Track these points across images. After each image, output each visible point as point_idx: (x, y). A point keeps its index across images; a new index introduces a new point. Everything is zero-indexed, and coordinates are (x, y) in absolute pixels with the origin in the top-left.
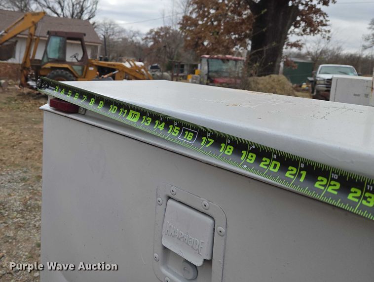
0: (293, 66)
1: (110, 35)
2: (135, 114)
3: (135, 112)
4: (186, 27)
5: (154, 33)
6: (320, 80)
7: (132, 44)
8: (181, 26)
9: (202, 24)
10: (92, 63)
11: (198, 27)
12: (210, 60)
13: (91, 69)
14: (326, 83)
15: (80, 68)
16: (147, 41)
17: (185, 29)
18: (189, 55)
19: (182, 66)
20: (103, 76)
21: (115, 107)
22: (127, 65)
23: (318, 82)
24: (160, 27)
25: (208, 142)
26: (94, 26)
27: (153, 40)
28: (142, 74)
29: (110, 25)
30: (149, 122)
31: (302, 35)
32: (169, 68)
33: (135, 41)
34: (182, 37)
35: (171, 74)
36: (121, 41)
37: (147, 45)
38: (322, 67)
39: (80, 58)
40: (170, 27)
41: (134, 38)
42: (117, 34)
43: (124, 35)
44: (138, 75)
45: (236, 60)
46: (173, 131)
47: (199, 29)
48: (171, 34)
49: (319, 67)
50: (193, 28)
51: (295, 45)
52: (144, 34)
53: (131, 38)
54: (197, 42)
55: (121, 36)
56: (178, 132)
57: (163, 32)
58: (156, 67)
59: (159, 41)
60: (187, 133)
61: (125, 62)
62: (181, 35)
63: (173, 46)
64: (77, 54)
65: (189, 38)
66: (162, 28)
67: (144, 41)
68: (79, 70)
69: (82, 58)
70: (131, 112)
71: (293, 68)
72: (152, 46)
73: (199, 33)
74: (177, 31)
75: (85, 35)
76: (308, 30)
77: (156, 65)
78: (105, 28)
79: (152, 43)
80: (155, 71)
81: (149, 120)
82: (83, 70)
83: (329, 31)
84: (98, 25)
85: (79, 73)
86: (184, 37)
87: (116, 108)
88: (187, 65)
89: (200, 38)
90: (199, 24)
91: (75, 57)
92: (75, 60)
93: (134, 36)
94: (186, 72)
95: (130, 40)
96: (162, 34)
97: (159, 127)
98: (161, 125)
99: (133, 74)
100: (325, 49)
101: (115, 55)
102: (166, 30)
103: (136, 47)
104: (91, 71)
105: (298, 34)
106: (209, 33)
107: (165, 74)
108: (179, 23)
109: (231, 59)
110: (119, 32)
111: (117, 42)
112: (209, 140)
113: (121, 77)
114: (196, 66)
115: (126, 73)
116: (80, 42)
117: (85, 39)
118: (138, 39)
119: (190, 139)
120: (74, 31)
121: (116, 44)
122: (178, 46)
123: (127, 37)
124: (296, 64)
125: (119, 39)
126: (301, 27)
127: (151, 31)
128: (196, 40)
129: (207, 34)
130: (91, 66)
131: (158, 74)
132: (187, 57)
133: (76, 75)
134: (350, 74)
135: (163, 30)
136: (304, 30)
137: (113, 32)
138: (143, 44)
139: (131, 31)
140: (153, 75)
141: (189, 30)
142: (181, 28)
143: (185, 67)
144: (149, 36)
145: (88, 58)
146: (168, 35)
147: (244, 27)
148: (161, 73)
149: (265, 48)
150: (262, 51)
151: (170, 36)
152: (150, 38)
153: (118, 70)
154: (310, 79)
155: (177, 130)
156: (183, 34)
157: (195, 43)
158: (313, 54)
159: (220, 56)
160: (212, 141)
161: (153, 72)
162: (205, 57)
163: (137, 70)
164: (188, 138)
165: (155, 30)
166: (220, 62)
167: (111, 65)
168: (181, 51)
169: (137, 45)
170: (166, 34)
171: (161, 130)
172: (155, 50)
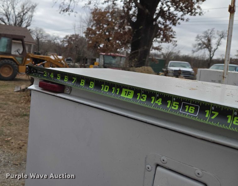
0: (156, 62)
1: (40, 38)
2: (129, 92)
3: (128, 90)
4: (89, 35)
5: (68, 38)
6: (170, 71)
7: (54, 44)
8: (86, 34)
9: (99, 34)
10: (29, 55)
11: (97, 35)
12: (105, 56)
13: (28, 59)
14: (173, 72)
15: (21, 59)
16: (64, 43)
17: (88, 36)
18: (91, 53)
19: (87, 60)
20: (37, 64)
21: (106, 86)
22: (52, 57)
23: (169, 72)
24: (72, 34)
25: (213, 115)
26: (30, 32)
27: (68, 42)
28: (62, 64)
29: (40, 31)
30: (145, 98)
31: (161, 43)
32: (78, 60)
33: (56, 43)
34: (86, 41)
35: (80, 64)
36: (47, 42)
37: (64, 46)
38: (171, 63)
39: (21, 52)
40: (79, 35)
41: (55, 41)
42: (45, 37)
43: (48, 39)
44: (59, 65)
45: (121, 57)
46: (171, 105)
47: (97, 36)
48: (79, 39)
49: (169, 62)
50: (93, 36)
51: (157, 48)
52: (62, 39)
53: (54, 41)
54: (96, 45)
55: (47, 39)
56: (177, 106)
57: (74, 37)
58: (70, 60)
59: (72, 43)
60: (187, 107)
61: (50, 56)
62: (86, 40)
63: (80, 47)
64: (19, 49)
65: (91, 42)
66: (73, 35)
67: (62, 42)
68: (20, 60)
69: (23, 52)
70: (124, 90)
71: (156, 63)
72: (67, 46)
73: (97, 39)
74: (83, 37)
75: (25, 37)
76: (164, 40)
77: (70, 58)
78: (37, 33)
79: (67, 44)
80: (70, 63)
81: (144, 96)
82: (22, 60)
83: (176, 41)
84: (32, 31)
85: (20, 62)
86: (87, 41)
87: (108, 87)
88: (89, 59)
89: (97, 42)
90: (97, 34)
91: (18, 51)
92: (17, 54)
93: (55, 39)
94: (88, 64)
95: (52, 42)
96: (73, 39)
97: (157, 102)
98: (158, 101)
99: (56, 63)
100: (172, 52)
101: (43, 51)
102: (76, 36)
103: (57, 47)
104: (28, 61)
105: (159, 42)
106: (103, 39)
107: (76, 64)
108: (85, 33)
109: (118, 56)
110: (46, 36)
111: (44, 43)
112: (213, 112)
113: (48, 65)
114: (95, 60)
115: (51, 63)
116: (21, 42)
117: (25, 40)
118: (58, 41)
119: (193, 112)
120: (17, 34)
121: (44, 44)
122: (83, 47)
123: (51, 40)
124: (158, 61)
125: (45, 40)
126: (160, 38)
127: (67, 36)
128: (95, 43)
129: (102, 40)
130: (28, 58)
131: (72, 64)
132: (89, 54)
133: (18, 64)
134: (187, 67)
135: (74, 36)
136: (162, 40)
137: (42, 36)
138: (61, 45)
139: (53, 36)
140: (69, 64)
141: (90, 37)
142: (86, 35)
143: (88, 60)
144: (65, 40)
145: (26, 52)
146: (77, 40)
147: (126, 36)
148: (74, 64)
149: (139, 50)
150: (138, 52)
151: (78, 41)
152: (66, 41)
153: (46, 60)
154: (164, 70)
155: (176, 104)
156: (87, 39)
157: (94, 45)
158: (165, 54)
159: (112, 54)
160: (217, 114)
161: (68, 63)
162: (102, 54)
163: (59, 61)
164: (190, 111)
165: (69, 36)
166: (111, 57)
167: (42, 57)
168: (85, 50)
169: (57, 45)
170: (76, 39)
171: (159, 104)
172: (68, 49)
